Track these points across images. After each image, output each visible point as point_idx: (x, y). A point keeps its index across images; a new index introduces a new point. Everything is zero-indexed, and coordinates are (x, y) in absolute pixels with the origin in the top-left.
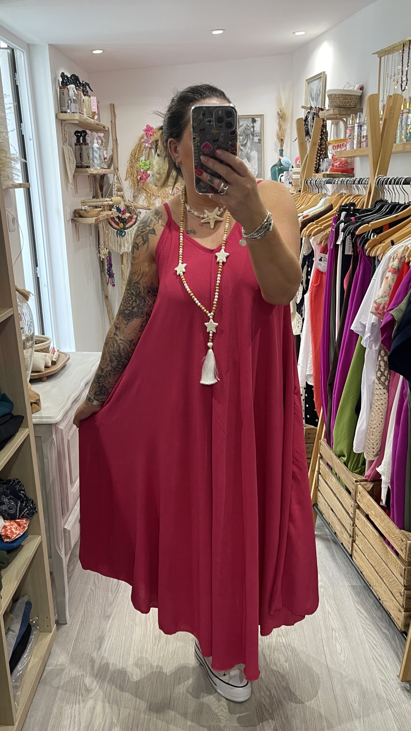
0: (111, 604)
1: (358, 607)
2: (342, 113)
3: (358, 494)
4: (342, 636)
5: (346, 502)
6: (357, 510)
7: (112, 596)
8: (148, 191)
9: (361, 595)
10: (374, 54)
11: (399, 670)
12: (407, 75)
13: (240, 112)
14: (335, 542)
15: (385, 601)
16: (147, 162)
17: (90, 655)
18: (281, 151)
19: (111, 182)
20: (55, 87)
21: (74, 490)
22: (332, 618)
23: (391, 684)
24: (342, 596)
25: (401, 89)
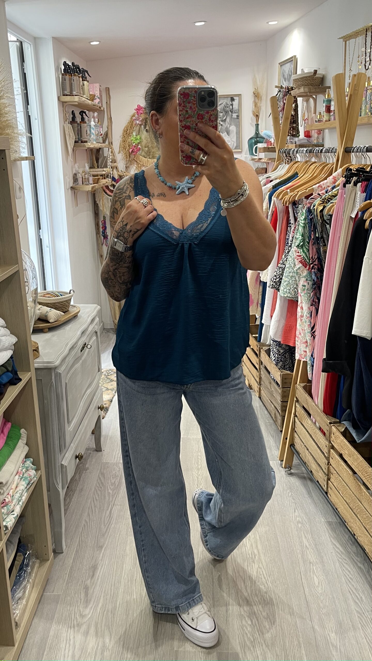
0: (103, 535)
1: (334, 543)
2: (312, 91)
3: (332, 434)
4: (319, 569)
5: (321, 442)
6: (331, 450)
7: (105, 528)
8: (139, 162)
9: (336, 530)
10: (340, 38)
12: (370, 56)
13: (220, 92)
14: (311, 480)
15: (359, 536)
16: (138, 137)
17: (84, 584)
18: (257, 125)
19: (106, 155)
20: (58, 74)
21: (71, 429)
22: (310, 552)
23: (366, 615)
24: (318, 531)
25: (365, 68)
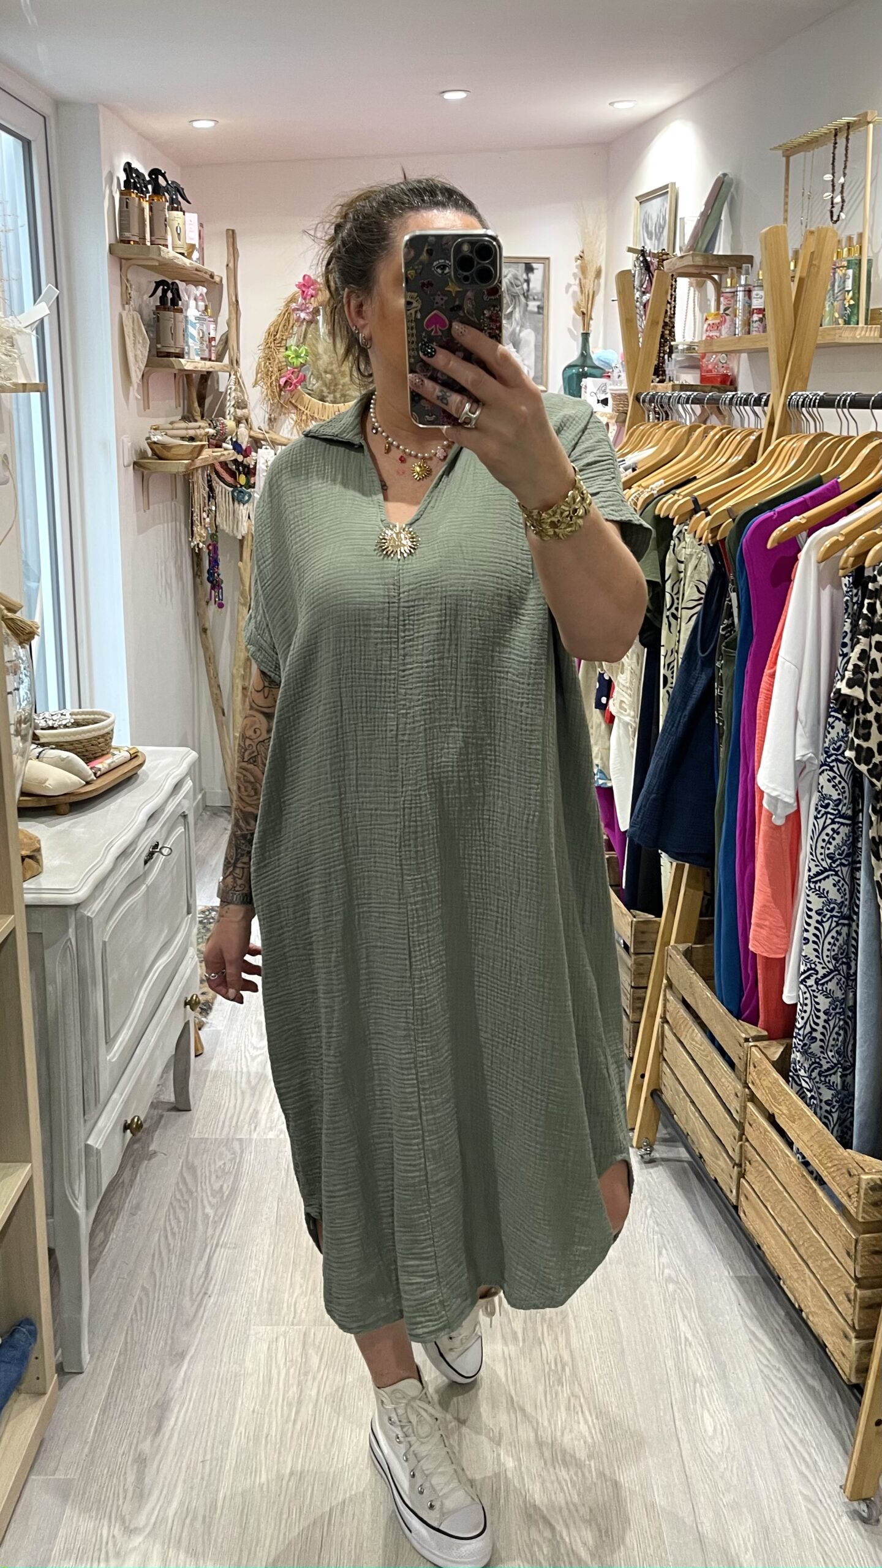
0: (188, 1324)
1: (752, 1328)
2: (710, 264)
3: (751, 1067)
4: (716, 1395)
5: (724, 1085)
6: (750, 1105)
7: (192, 1305)
8: (303, 409)
9: (758, 1298)
10: (775, 148)
11: (846, 1473)
12: (842, 192)
14: (701, 1177)
15: (814, 1314)
16: (303, 350)
17: (136, 1449)
18: (586, 336)
19: (222, 389)
20: (111, 192)
21: (113, 1058)
22: (694, 1354)
23: (826, 1505)
24: (715, 1301)
25: (832, 220)
